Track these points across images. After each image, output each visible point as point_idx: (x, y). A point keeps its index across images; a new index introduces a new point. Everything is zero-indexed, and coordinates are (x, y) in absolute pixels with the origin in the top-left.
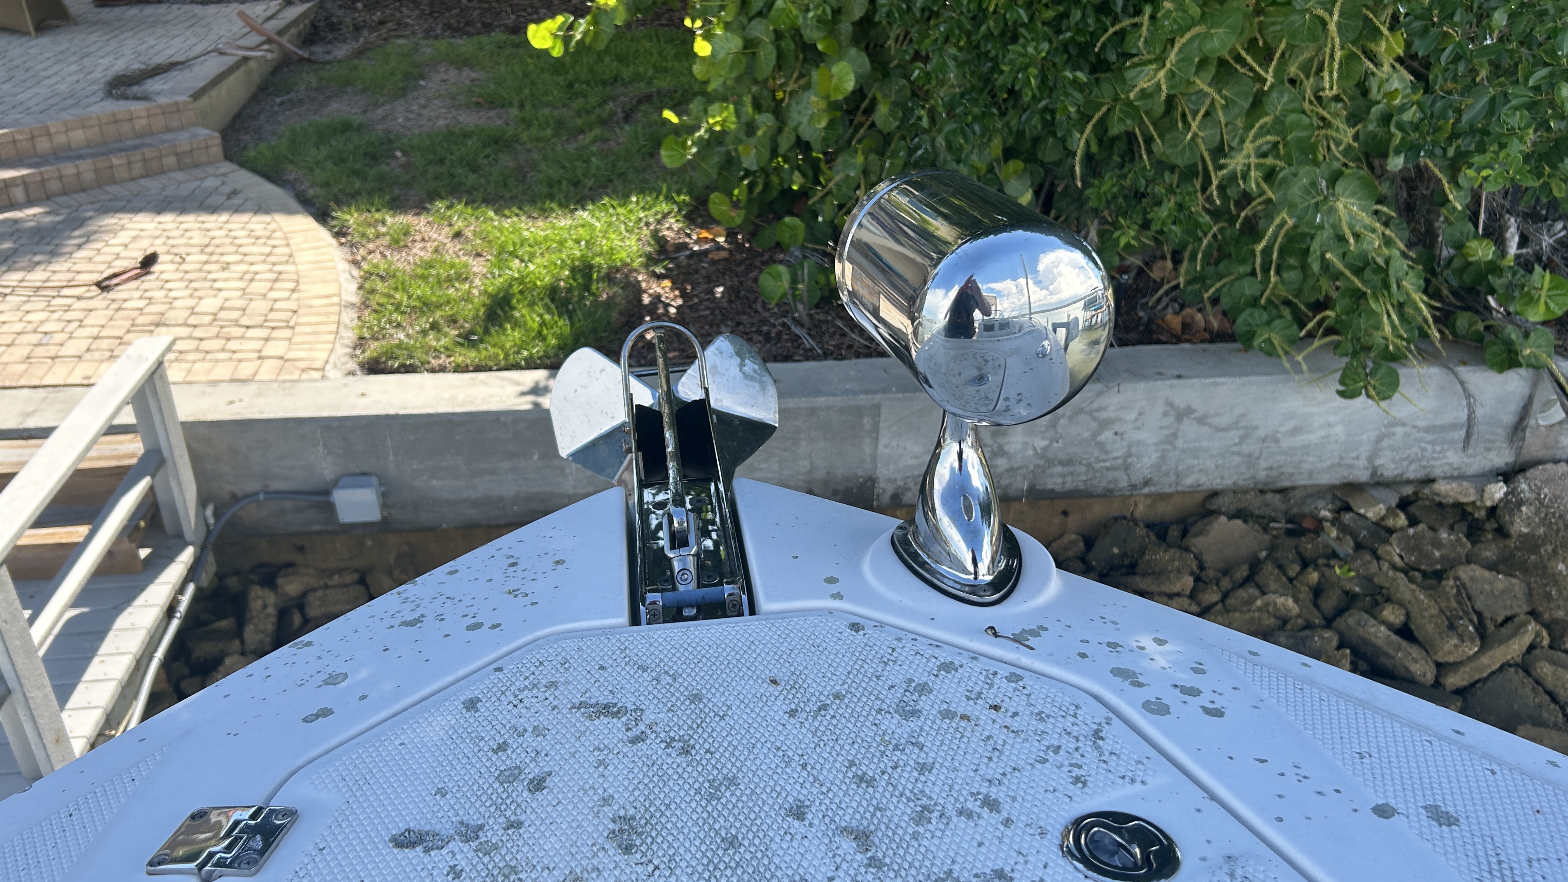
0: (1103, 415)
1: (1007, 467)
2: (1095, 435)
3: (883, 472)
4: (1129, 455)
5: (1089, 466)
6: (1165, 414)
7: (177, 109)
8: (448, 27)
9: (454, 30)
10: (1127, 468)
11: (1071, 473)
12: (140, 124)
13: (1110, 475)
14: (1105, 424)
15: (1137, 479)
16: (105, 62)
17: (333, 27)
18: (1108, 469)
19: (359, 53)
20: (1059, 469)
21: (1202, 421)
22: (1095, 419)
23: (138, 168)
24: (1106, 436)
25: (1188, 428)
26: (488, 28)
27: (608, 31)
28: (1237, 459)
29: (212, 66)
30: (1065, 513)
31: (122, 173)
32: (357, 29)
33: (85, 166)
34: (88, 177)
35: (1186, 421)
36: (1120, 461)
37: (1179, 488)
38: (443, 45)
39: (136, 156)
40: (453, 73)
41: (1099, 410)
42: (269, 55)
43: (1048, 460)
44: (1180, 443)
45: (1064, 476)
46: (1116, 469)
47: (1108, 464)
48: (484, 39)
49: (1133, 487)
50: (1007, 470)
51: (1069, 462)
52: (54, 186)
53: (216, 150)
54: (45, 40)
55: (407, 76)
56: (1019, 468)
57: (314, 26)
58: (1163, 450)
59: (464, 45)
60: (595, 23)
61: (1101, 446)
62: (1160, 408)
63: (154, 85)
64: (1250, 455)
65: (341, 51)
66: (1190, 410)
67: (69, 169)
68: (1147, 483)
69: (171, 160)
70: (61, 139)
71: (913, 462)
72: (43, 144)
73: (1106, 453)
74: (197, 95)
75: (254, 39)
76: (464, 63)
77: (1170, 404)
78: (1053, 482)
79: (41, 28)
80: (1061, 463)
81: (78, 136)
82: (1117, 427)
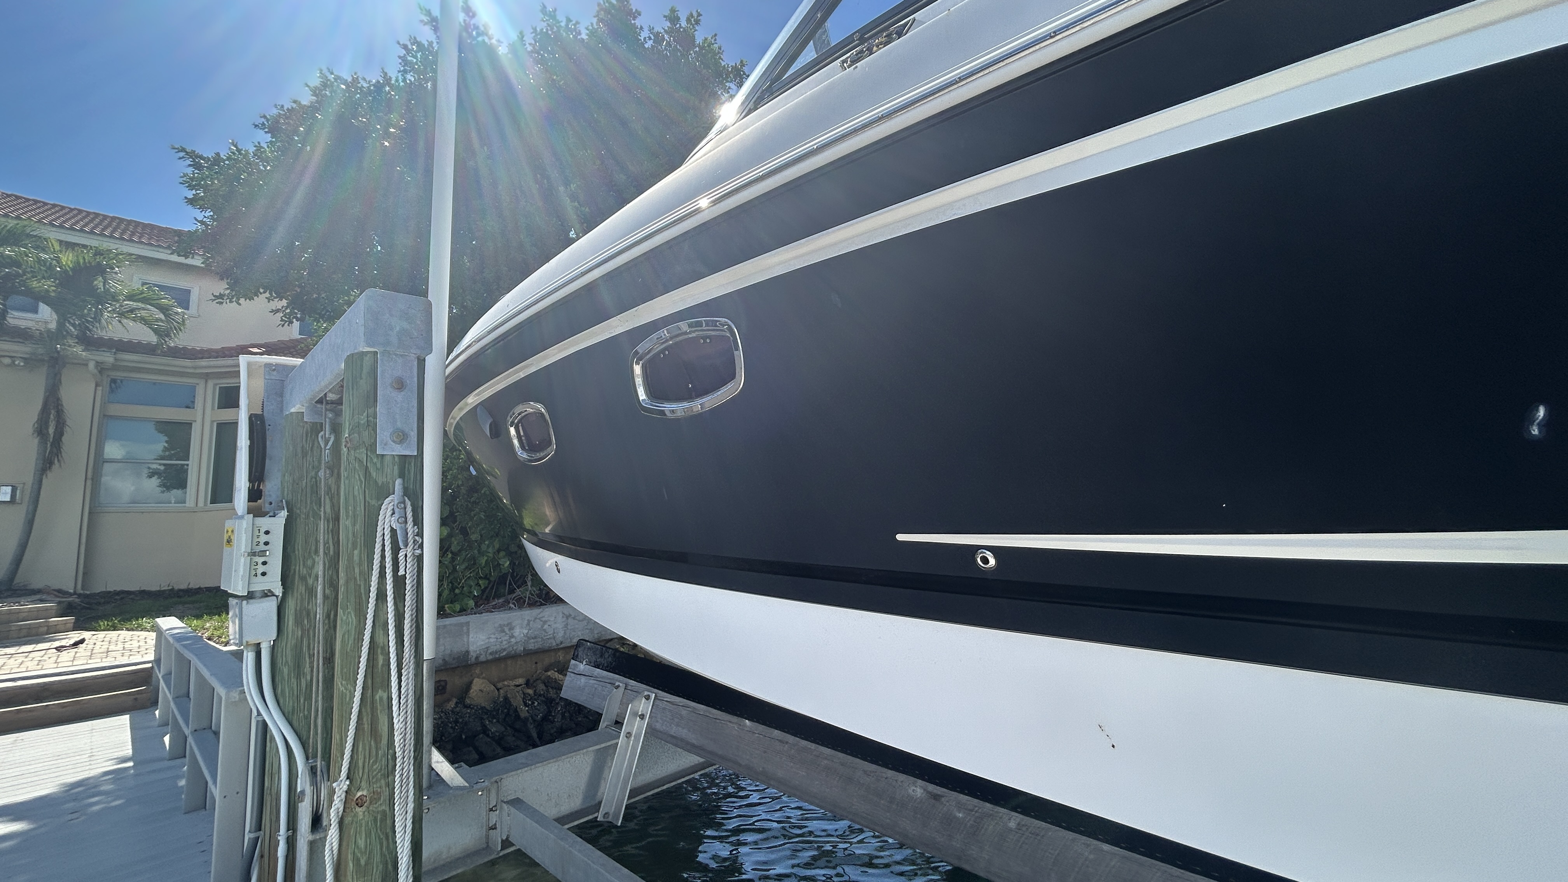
0: (543, 619)
1: (515, 642)
2: (542, 627)
3: (471, 648)
4: (554, 633)
5: (542, 638)
6: (563, 617)
7: (46, 609)
10: (554, 638)
11: (537, 642)
13: (550, 641)
14: (545, 622)
15: (558, 642)
18: (548, 639)
20: (532, 640)
21: (574, 618)
22: (541, 621)
23: (24, 632)
24: (546, 627)
25: (570, 620)
28: (588, 631)
30: (536, 663)
31: (14, 635)
35: (569, 619)
36: (551, 636)
37: (572, 644)
41: (542, 617)
43: (528, 638)
44: (569, 627)
45: (534, 643)
46: (551, 638)
47: (548, 637)
49: (557, 645)
50: (515, 643)
51: (535, 638)
56: (519, 642)
58: (565, 630)
61: (545, 630)
62: (561, 615)
64: (591, 629)
66: (570, 615)
68: (561, 643)
69: (44, 629)
71: (482, 643)
73: (547, 633)
77: (563, 613)
78: (531, 646)
80: (533, 638)
82: (549, 623)
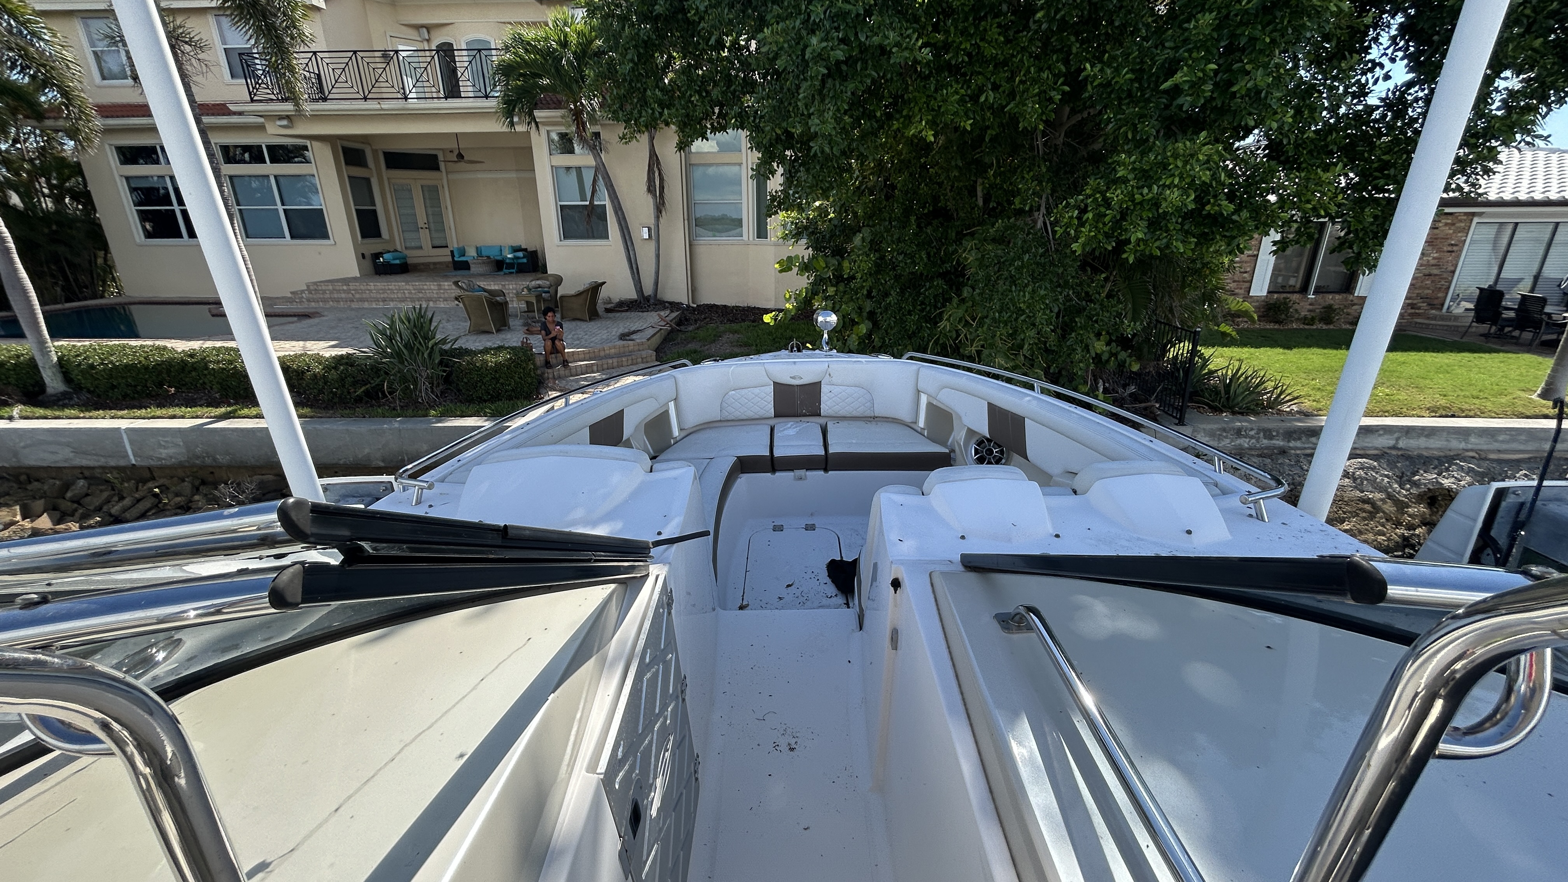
7: (642, 344)
8: (728, 320)
9: (731, 321)
12: (631, 348)
16: (615, 329)
17: (686, 320)
19: (698, 328)
23: (630, 362)
26: (744, 321)
27: (789, 317)
29: (651, 332)
31: (625, 363)
32: (696, 321)
33: (615, 360)
34: (615, 364)
38: (728, 326)
39: (630, 358)
40: (731, 335)
42: (668, 328)
48: (742, 324)
52: (605, 366)
53: (654, 358)
54: (592, 323)
55: (715, 336)
57: (680, 320)
59: (735, 326)
60: (785, 314)
63: (634, 337)
65: (691, 328)
67: (610, 361)
69: (640, 360)
70: (607, 352)
72: (602, 354)
74: (648, 340)
75: (663, 323)
76: (736, 332)
79: (591, 319)
81: (613, 351)
